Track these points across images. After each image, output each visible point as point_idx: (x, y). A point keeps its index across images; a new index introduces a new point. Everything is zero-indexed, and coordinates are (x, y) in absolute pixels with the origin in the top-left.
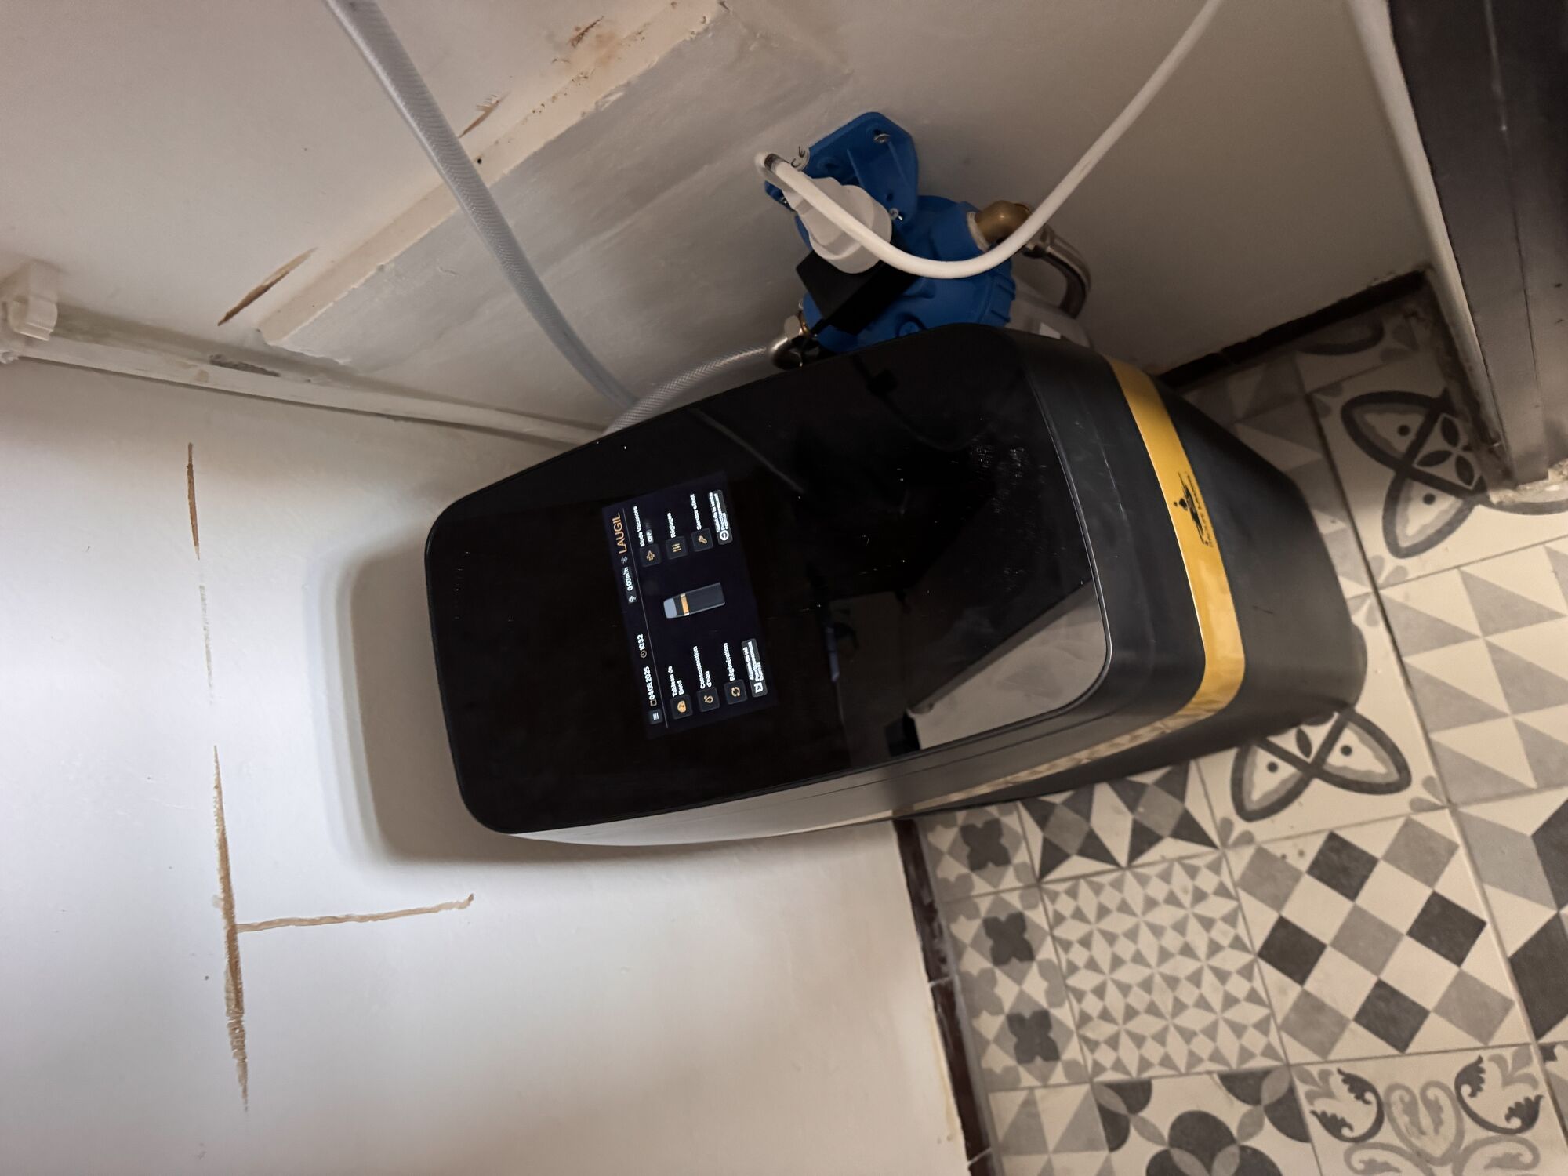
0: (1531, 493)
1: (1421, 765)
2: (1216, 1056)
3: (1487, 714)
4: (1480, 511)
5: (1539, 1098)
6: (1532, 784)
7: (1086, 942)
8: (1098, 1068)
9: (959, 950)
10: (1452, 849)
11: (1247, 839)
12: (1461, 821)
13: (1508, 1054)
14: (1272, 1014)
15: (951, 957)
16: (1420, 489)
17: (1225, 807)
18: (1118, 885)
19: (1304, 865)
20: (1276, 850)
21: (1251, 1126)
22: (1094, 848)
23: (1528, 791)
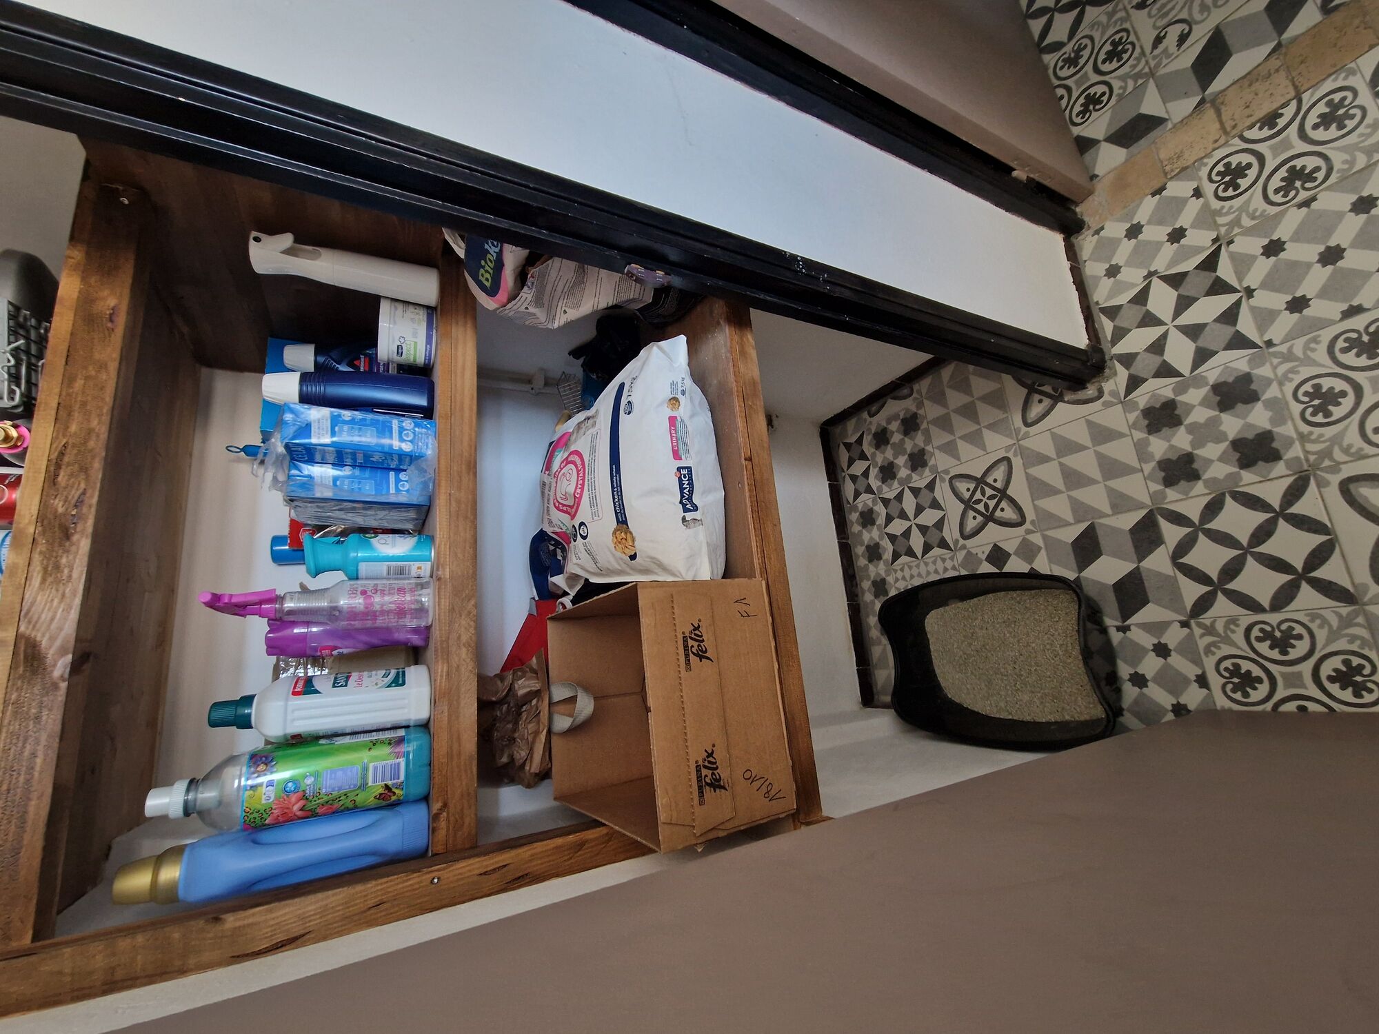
0: (1081, 395)
1: (1030, 515)
3: (1056, 492)
4: (1060, 405)
6: (1072, 521)
9: (863, 592)
10: (1039, 549)
11: (964, 547)
12: (1045, 538)
15: (860, 595)
16: (1037, 397)
17: (957, 535)
18: (918, 566)
19: (984, 557)
20: (974, 551)
22: (910, 553)
23: (1070, 524)
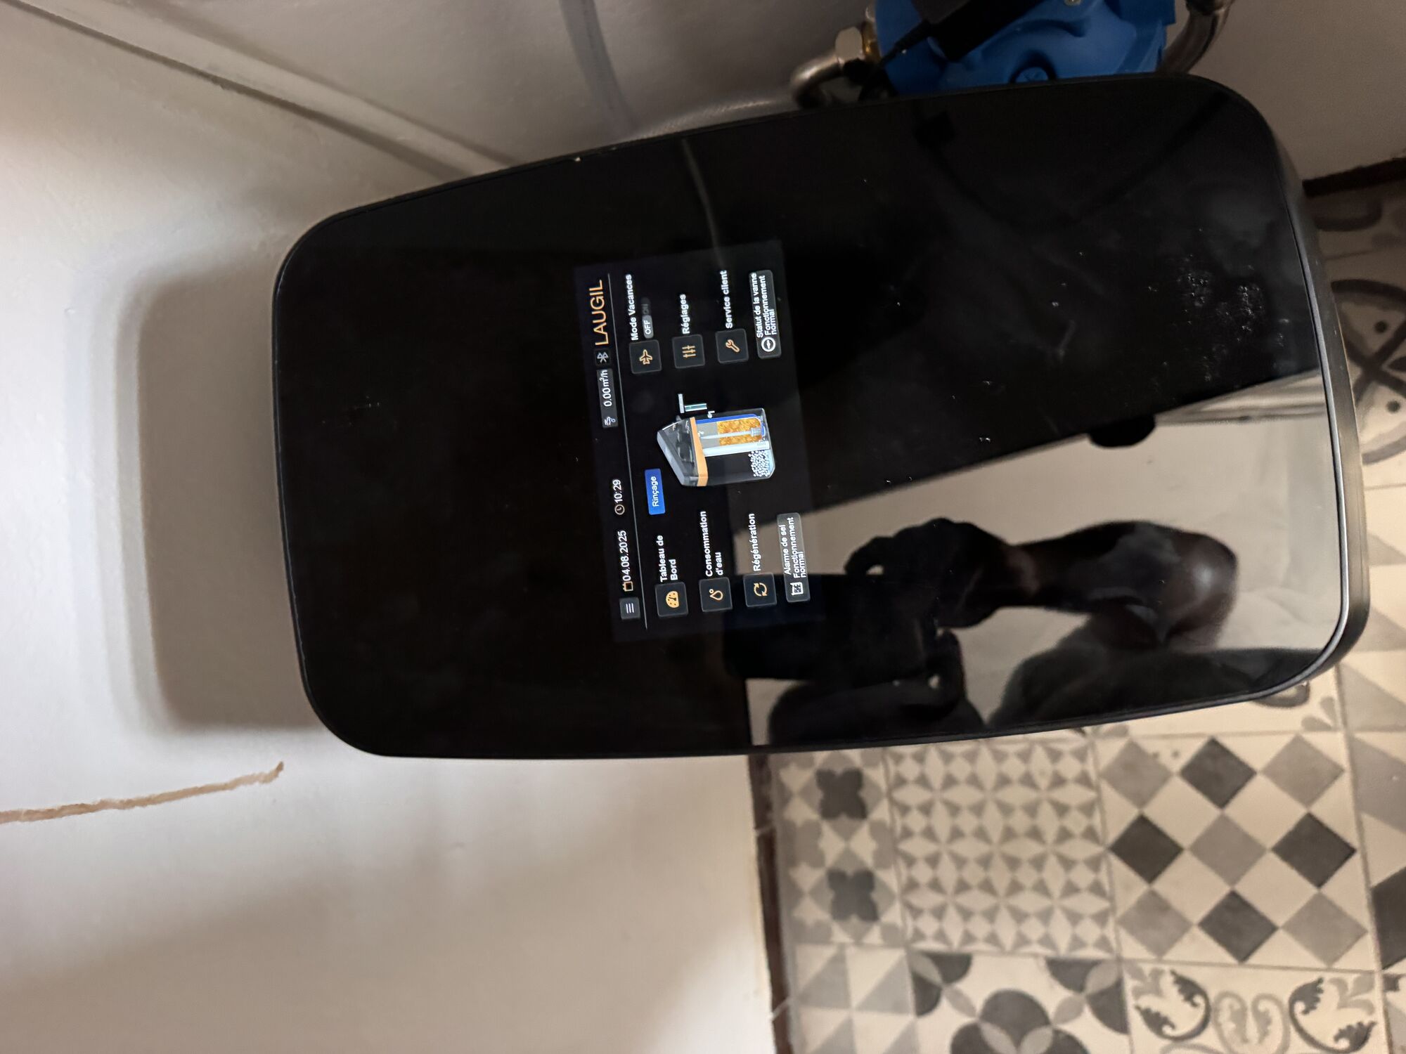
2: (1047, 941)
5: (1373, 1024)
7: (926, 809)
8: (919, 935)
13: (1350, 979)
14: (1113, 909)
21: (1069, 1011)
